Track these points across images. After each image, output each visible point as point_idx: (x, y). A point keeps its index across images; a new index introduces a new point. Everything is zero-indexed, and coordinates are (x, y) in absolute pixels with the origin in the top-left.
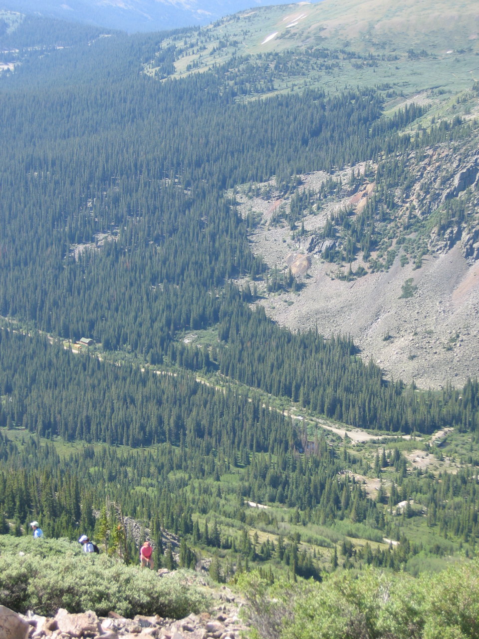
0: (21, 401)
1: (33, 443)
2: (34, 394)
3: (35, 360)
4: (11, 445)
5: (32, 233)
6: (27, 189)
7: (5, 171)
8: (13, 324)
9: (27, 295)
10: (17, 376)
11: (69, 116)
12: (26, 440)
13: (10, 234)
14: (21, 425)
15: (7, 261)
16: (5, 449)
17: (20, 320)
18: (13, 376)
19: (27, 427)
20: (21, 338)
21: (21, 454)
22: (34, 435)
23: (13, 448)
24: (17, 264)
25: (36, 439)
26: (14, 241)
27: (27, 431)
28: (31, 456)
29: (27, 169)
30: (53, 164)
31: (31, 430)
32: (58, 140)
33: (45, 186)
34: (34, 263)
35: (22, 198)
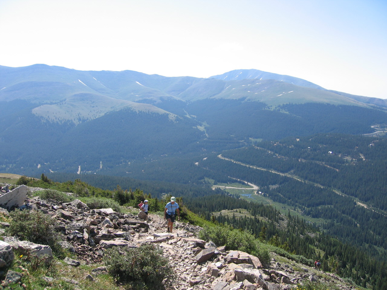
0: (383, 239)
1: (385, 253)
4: (377, 252)
8: (384, 213)
12: (382, 251)
16: (375, 253)
18: (382, 230)
19: (384, 247)
27: (384, 249)
28: (383, 257)
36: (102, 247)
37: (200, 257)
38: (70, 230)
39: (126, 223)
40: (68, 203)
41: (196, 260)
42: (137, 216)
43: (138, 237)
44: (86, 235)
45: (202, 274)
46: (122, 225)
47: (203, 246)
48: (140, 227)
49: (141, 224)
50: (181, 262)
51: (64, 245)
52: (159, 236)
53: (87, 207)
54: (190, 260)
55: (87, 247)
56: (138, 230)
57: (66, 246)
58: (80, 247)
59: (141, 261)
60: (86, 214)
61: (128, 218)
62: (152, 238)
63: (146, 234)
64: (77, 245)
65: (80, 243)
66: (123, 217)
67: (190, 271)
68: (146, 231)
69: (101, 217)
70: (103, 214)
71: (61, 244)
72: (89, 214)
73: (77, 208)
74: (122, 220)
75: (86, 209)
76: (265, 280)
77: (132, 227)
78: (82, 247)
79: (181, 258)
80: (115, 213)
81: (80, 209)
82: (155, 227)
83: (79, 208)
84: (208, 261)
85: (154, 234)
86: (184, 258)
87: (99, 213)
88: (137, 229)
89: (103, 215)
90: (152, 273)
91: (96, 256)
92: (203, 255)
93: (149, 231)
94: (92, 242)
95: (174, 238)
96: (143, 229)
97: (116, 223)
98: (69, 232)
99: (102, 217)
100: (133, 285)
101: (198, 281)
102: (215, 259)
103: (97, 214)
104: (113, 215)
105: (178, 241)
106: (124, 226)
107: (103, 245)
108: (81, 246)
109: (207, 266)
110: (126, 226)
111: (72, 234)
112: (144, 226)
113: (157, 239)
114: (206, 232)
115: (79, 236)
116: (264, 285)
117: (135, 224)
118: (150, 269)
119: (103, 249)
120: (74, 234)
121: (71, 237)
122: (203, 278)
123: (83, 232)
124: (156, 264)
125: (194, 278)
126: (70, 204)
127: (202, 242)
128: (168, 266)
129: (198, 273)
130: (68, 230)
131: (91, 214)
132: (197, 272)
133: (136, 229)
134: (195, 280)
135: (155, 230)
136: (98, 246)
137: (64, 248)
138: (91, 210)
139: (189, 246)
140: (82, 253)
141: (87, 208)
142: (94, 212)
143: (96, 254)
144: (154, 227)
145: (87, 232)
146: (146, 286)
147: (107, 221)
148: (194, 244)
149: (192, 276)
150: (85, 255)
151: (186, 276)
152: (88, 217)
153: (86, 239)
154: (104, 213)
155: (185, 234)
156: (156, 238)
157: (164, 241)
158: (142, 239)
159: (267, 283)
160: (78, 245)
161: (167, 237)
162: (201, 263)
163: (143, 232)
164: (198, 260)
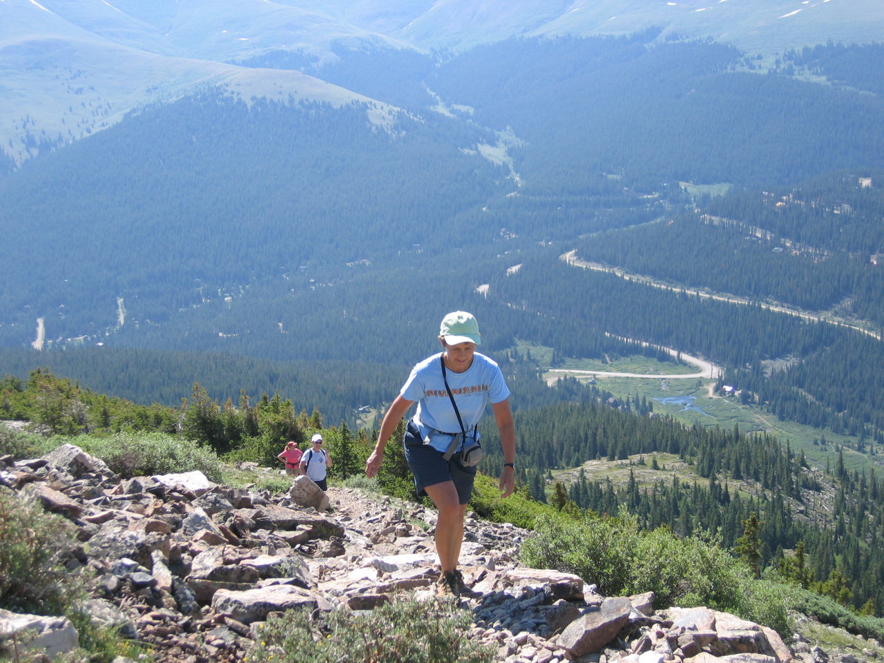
36: (223, 616)
37: (579, 638)
38: (101, 559)
39: (261, 523)
40: (37, 460)
41: (564, 648)
42: (288, 496)
43: (317, 574)
44: (163, 576)
46: (248, 531)
47: (577, 596)
48: (311, 535)
49: (315, 523)
50: (507, 659)
51: (98, 613)
52: (394, 568)
53: (107, 470)
54: (540, 649)
55: (172, 619)
56: (306, 548)
57: (106, 619)
58: (150, 619)
60: (110, 498)
61: (264, 504)
62: (372, 573)
63: (339, 561)
64: (137, 611)
65: (146, 606)
66: (246, 504)
68: (338, 550)
69: (168, 507)
70: (176, 494)
71: (90, 612)
72: (120, 496)
73: (70, 477)
74: (246, 514)
75: (105, 478)
77: (284, 538)
78: (155, 618)
79: (504, 644)
80: (217, 490)
81: (84, 482)
82: (363, 533)
83: (78, 475)
84: (607, 651)
85: (376, 561)
86: (515, 645)
87: (159, 493)
88: (304, 546)
89: (178, 499)
91: (213, 650)
92: (590, 628)
93: (350, 551)
94: (186, 599)
96: (325, 545)
97: (228, 524)
98: (101, 566)
99: (174, 506)
102: (635, 643)
103: (151, 495)
104: (212, 497)
105: (476, 581)
106: (256, 534)
107: (229, 611)
108: (152, 613)
110: (263, 533)
111: (113, 572)
112: (324, 530)
113: (390, 577)
115: (138, 577)
117: (291, 525)
119: (230, 621)
120: (120, 572)
121: (113, 582)
123: (150, 565)
126: (42, 464)
127: (571, 580)
130: (96, 557)
131: (129, 499)
133: (298, 546)
135: (368, 547)
136: (208, 611)
137: (103, 623)
138: (126, 484)
140: (159, 639)
141: (108, 474)
142: (136, 488)
143: (209, 643)
145: (163, 561)
147: (197, 521)
150: (170, 646)
152: (120, 507)
153: (164, 588)
154: (175, 490)
156: (385, 575)
157: (420, 582)
158: (333, 579)
160: (140, 610)
161: (431, 570)
162: (581, 657)
163: (324, 553)
164: (570, 646)
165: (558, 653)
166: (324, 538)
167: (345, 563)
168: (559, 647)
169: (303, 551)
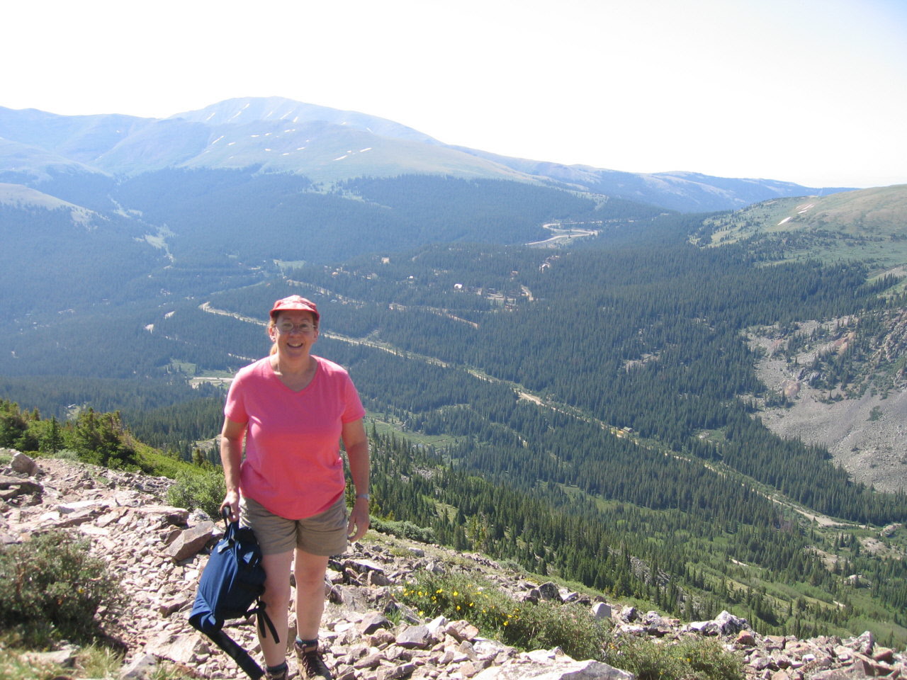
0: (576, 468)
1: (582, 497)
2: (586, 463)
3: (590, 439)
4: (565, 497)
5: (597, 350)
6: (596, 319)
7: (583, 305)
8: (577, 412)
9: (590, 393)
10: (576, 449)
11: (632, 269)
12: (577, 495)
13: (582, 348)
14: (575, 484)
15: (578, 368)
16: (561, 500)
17: (583, 410)
19: (578, 486)
20: (582, 422)
21: (571, 505)
22: (583, 492)
23: (567, 500)
24: (585, 370)
25: (584, 495)
26: (584, 354)
27: (578, 489)
28: (579, 506)
29: (598, 305)
30: (617, 302)
31: (582, 488)
32: (623, 286)
33: (610, 317)
34: (596, 371)
35: (593, 325)
37: (180, 549)
41: (170, 556)
42: (10, 467)
43: (18, 517)
45: (187, 587)
47: (183, 522)
48: (19, 492)
49: (22, 484)
50: (135, 566)
52: (72, 510)
54: (156, 558)
59: (39, 573)
62: (56, 515)
63: (38, 507)
67: (159, 583)
68: (38, 501)
76: (334, 582)
79: (133, 556)
82: (58, 489)
84: (198, 556)
85: (59, 507)
86: (140, 556)
88: (13, 500)
90: (68, 598)
92: (187, 542)
93: (46, 501)
95: (109, 511)
96: (28, 498)
100: (23, 633)
101: (179, 602)
105: (122, 516)
109: (198, 567)
112: (29, 489)
113: (67, 517)
114: (186, 490)
116: (333, 592)
117: (5, 486)
118: (65, 589)
122: (190, 595)
124: (77, 576)
125: (170, 598)
127: (181, 512)
128: (107, 577)
129: (179, 585)
132: (175, 583)
133: (10, 500)
134: (173, 601)
135: (60, 497)
139: (149, 525)
144: (55, 489)
146: (59, 631)
148: (160, 520)
149: (163, 595)
151: (151, 596)
155: (134, 498)
156: (64, 515)
157: (86, 519)
158: (29, 520)
159: (338, 587)
161: (94, 511)
162: (182, 561)
163: (28, 503)
164: (174, 554)
165: (167, 559)
166: (28, 493)
167: (41, 509)
168: (168, 556)
169: (13, 503)
